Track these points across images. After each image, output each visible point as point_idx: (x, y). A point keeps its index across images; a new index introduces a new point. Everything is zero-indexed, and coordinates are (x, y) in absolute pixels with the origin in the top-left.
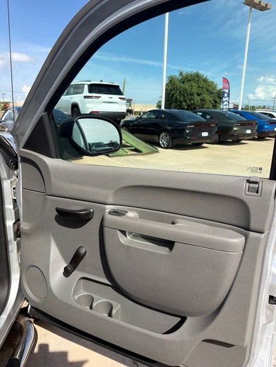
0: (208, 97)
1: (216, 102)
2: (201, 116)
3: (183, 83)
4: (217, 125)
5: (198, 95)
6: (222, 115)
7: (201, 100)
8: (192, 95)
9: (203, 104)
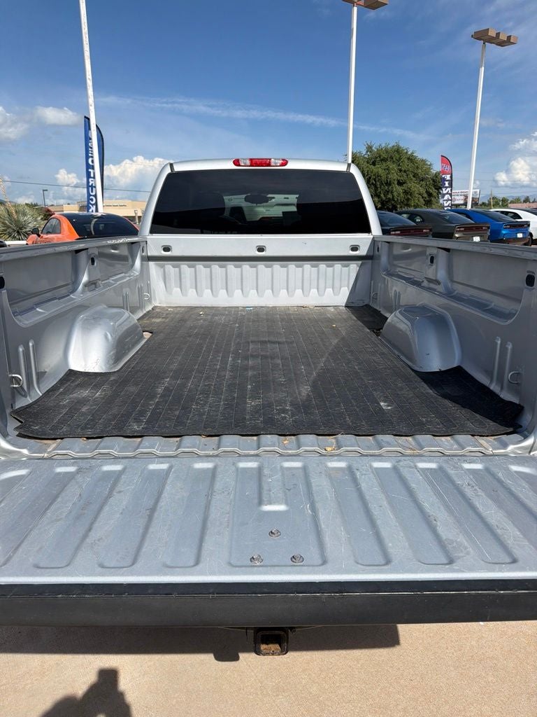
0: (416, 188)
1: (430, 195)
2: (409, 218)
3: (374, 164)
4: (431, 230)
5: (400, 183)
6: (440, 217)
7: (405, 192)
8: (389, 184)
9: (408, 200)
